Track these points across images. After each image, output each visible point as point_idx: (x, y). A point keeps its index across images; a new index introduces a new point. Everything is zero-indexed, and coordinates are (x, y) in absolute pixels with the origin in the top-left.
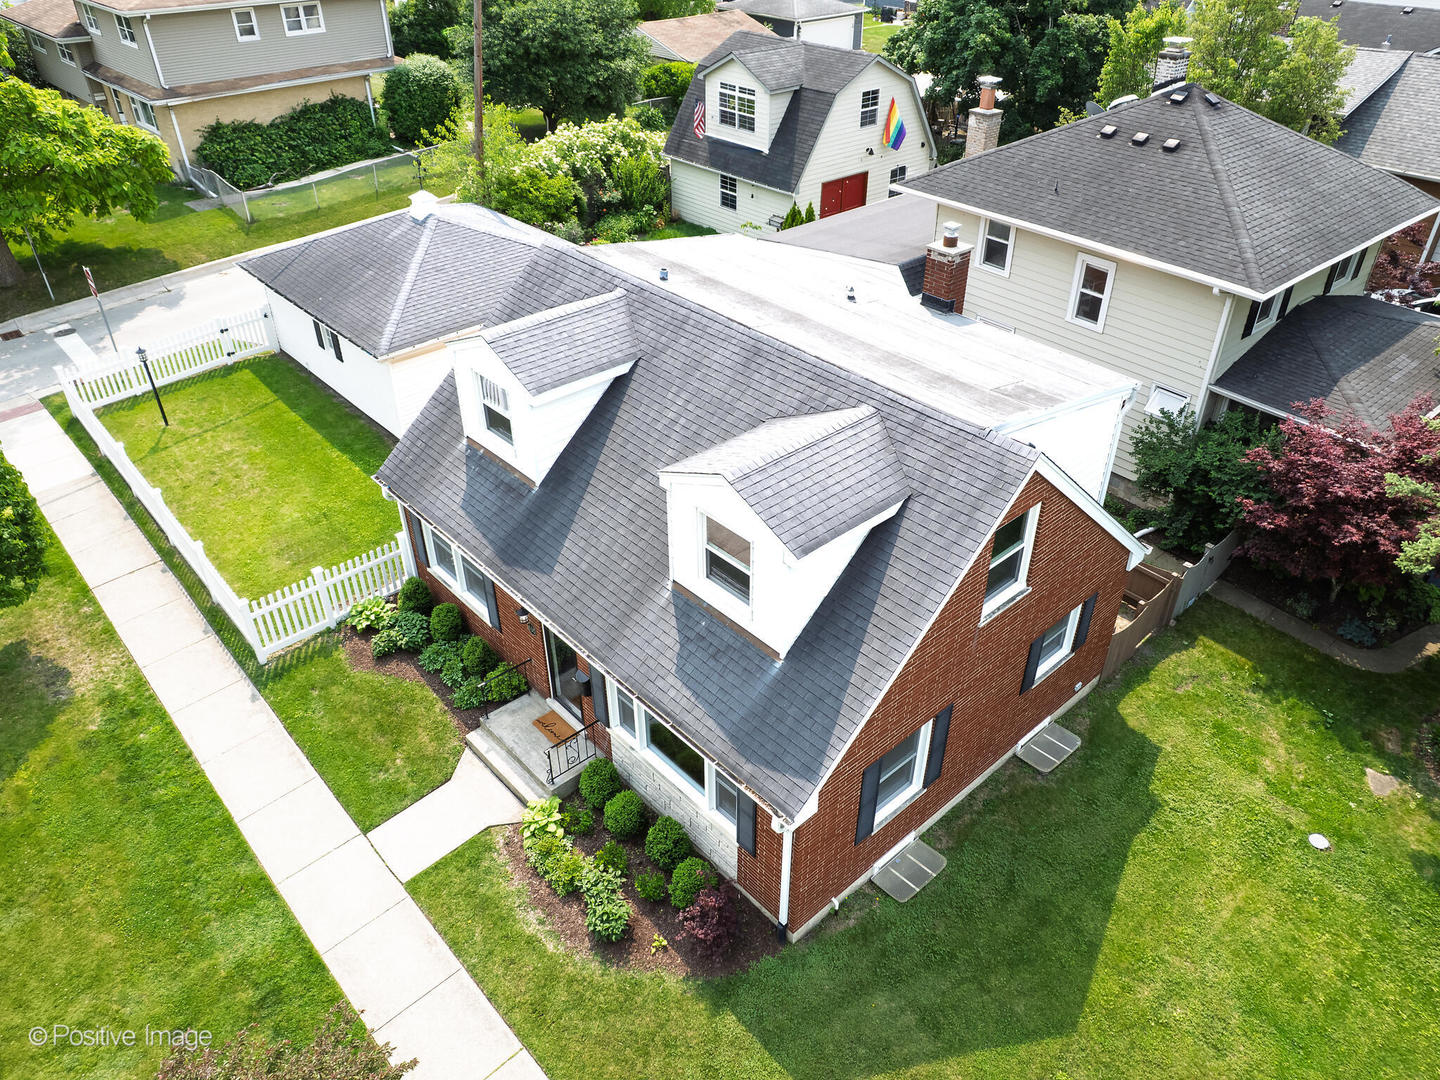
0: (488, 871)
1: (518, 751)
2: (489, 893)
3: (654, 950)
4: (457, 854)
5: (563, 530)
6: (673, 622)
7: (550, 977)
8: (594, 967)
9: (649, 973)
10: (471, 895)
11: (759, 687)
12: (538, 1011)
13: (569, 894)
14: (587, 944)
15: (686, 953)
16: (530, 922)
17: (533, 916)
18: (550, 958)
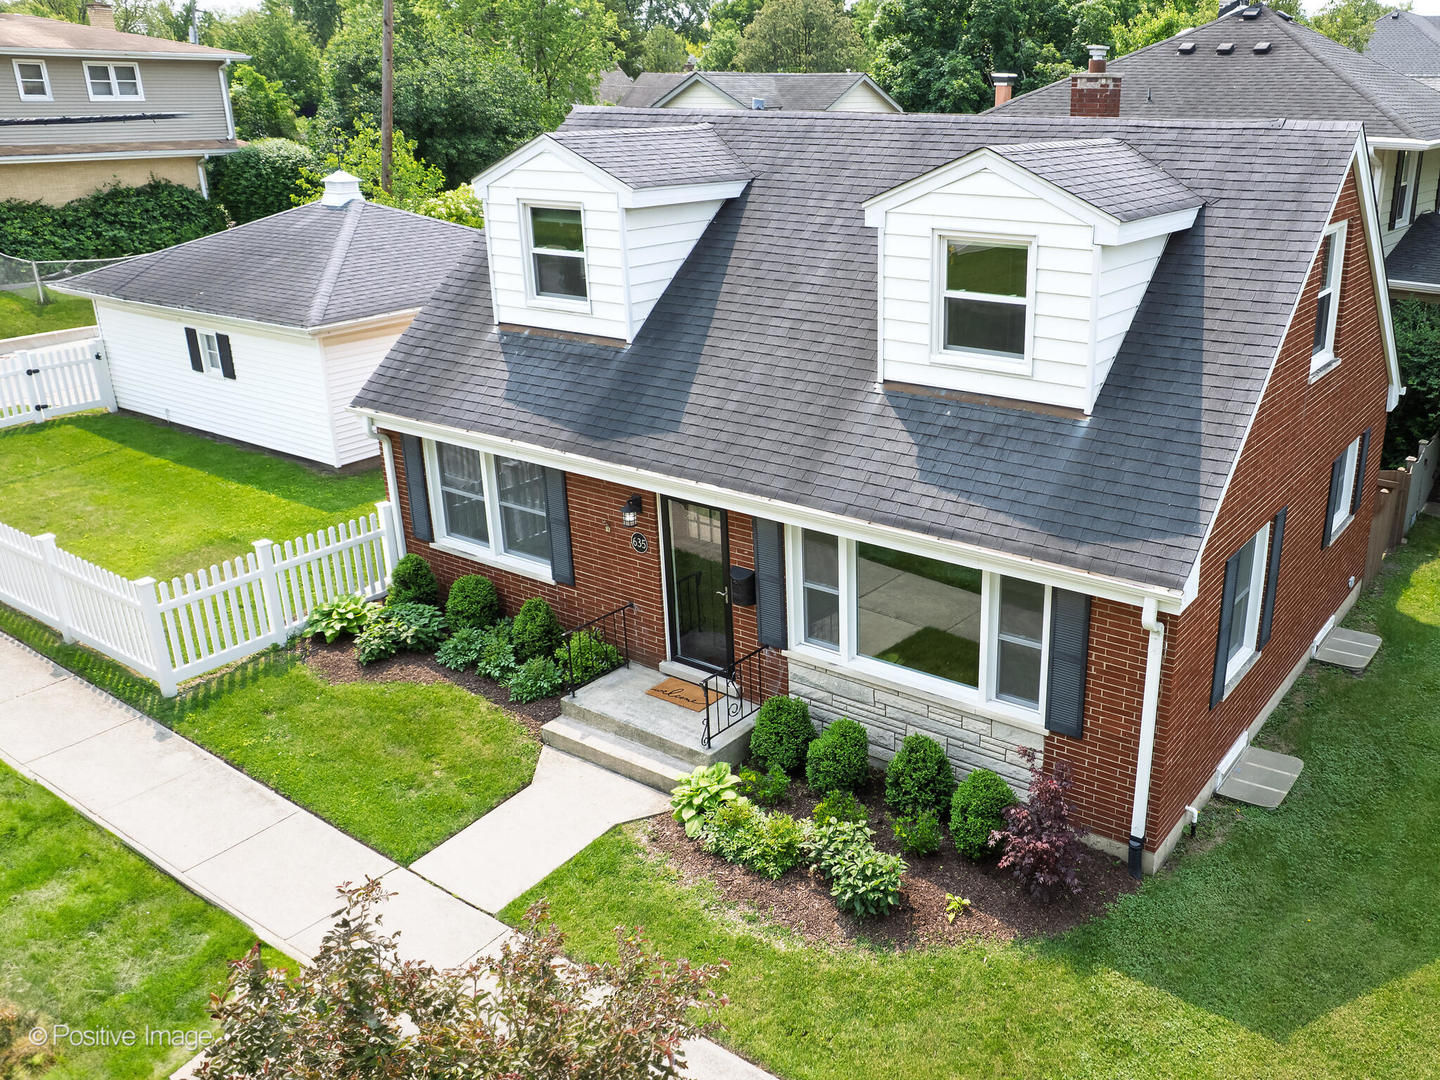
0: (636, 876)
1: (639, 722)
2: (650, 900)
3: (951, 917)
4: (577, 862)
5: (685, 378)
6: (899, 425)
7: (796, 984)
8: (864, 957)
9: (956, 948)
10: (622, 907)
11: (1065, 456)
12: (793, 1030)
13: (787, 872)
14: (839, 930)
15: (1003, 911)
16: (735, 922)
17: (732, 916)
18: (785, 959)
